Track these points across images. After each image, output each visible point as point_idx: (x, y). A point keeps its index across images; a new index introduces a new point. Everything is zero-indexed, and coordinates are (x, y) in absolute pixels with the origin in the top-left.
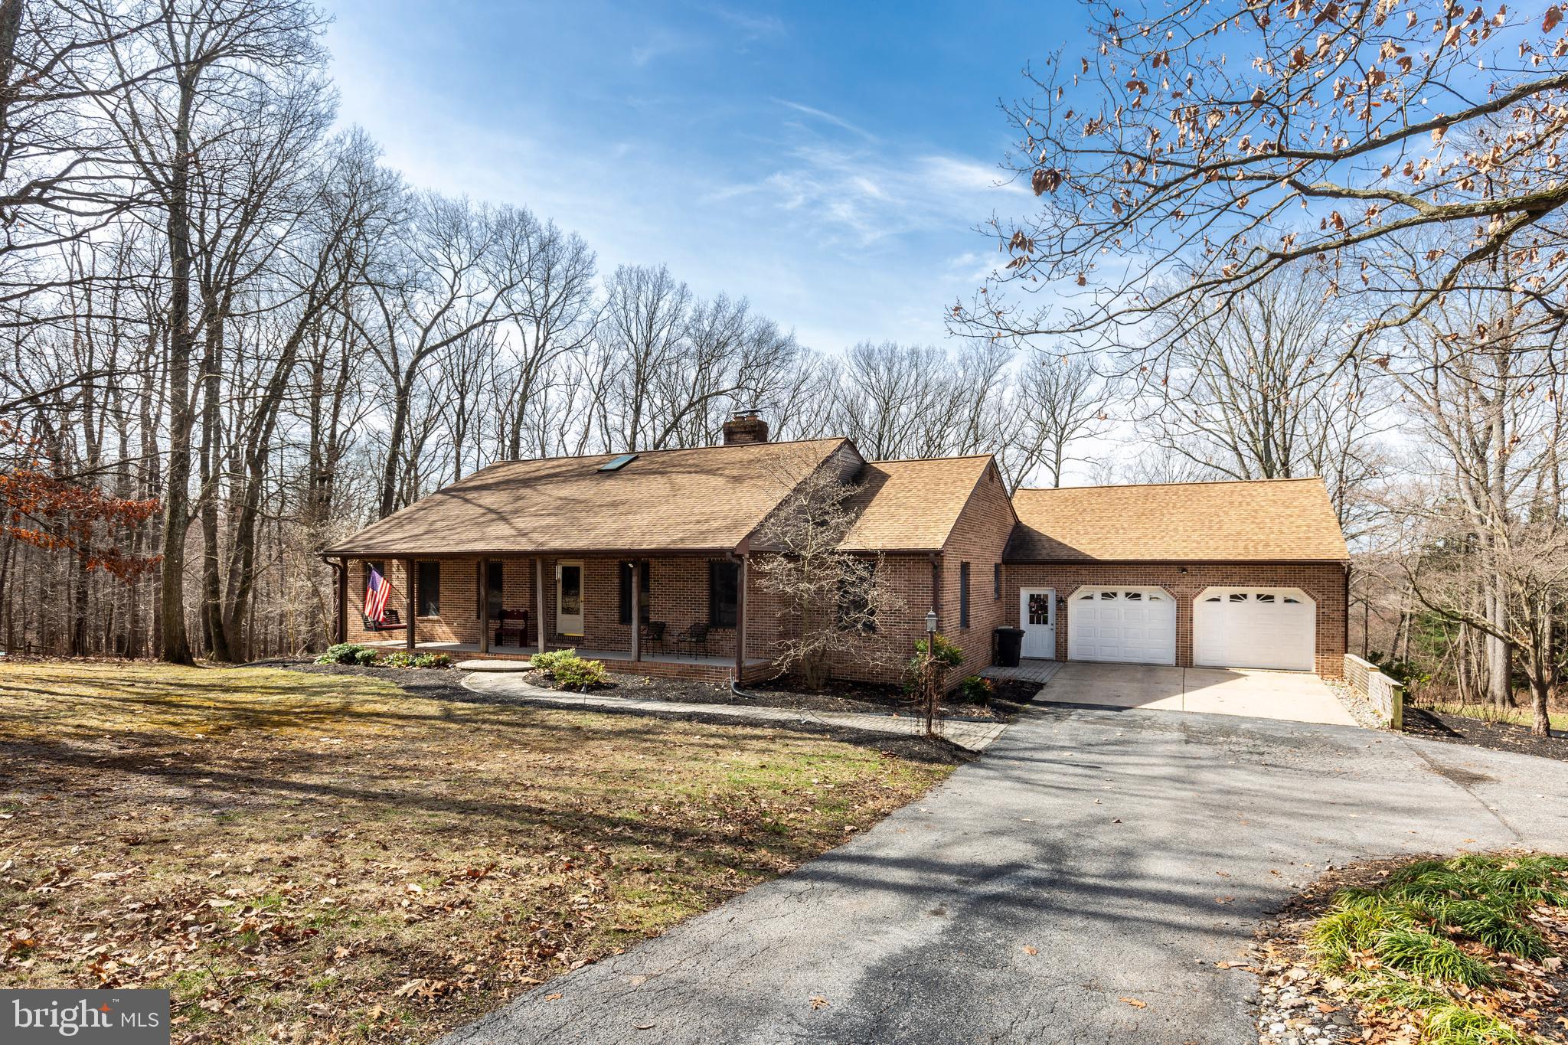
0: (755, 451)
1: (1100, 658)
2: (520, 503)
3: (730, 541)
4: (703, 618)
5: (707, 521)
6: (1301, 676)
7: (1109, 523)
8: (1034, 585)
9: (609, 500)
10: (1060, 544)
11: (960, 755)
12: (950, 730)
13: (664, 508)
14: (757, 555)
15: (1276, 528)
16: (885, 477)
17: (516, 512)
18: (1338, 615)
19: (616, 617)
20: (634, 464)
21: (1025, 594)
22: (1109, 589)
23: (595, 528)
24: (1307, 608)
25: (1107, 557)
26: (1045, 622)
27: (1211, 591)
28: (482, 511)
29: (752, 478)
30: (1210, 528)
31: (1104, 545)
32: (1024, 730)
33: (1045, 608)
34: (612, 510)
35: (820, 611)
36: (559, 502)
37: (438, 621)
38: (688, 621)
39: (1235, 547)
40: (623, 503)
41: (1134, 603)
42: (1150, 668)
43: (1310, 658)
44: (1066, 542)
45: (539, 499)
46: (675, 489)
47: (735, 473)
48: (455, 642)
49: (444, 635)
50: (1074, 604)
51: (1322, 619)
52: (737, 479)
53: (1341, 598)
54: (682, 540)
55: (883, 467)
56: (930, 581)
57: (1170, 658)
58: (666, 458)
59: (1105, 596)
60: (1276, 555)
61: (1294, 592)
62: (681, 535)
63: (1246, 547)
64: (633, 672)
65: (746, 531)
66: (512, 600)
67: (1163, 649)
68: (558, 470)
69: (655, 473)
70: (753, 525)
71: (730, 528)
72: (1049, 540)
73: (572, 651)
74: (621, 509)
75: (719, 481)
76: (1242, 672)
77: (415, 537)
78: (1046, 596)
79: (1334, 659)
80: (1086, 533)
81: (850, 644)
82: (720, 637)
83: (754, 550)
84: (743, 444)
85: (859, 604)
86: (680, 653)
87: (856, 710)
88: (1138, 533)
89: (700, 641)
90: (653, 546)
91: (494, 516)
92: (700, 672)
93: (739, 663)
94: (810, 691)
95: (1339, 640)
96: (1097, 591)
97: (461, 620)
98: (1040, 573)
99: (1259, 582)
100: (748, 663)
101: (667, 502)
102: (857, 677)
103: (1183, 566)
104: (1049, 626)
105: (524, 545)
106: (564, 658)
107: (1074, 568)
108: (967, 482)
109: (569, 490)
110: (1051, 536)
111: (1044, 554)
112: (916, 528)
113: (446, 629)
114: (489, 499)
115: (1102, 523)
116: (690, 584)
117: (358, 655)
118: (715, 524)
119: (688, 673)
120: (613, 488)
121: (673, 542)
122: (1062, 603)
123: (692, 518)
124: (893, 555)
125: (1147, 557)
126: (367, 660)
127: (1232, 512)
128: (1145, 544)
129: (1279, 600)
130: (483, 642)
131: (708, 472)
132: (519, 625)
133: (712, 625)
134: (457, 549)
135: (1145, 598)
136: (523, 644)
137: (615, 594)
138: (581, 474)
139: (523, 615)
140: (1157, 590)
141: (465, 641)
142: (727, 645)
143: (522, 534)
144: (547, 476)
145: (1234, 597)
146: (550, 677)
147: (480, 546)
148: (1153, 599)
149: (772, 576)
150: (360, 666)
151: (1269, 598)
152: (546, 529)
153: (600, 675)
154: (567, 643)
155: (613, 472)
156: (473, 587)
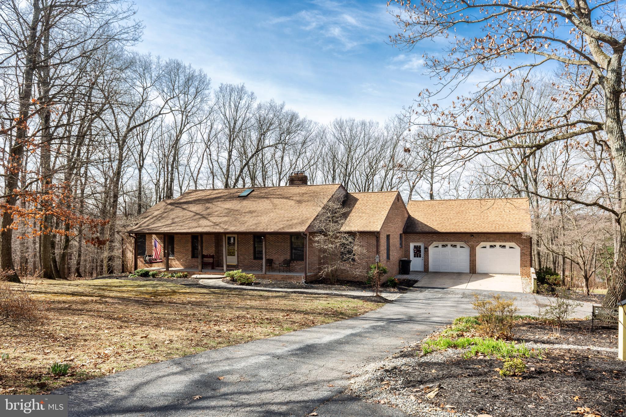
0: (302, 189)
1: (441, 271)
2: (208, 211)
3: (302, 229)
4: (288, 257)
5: (291, 220)
6: (515, 276)
7: (446, 216)
8: (415, 242)
9: (247, 210)
10: (426, 225)
11: (386, 301)
12: (384, 295)
13: (272, 214)
14: (313, 234)
15: (507, 219)
16: (356, 200)
17: (209, 215)
18: (528, 253)
19: (252, 257)
20: (253, 193)
21: (412, 245)
22: (444, 243)
23: (246, 222)
24: (517, 250)
25: (443, 231)
26: (420, 257)
27: (483, 244)
28: (193, 214)
29: (305, 202)
30: (483, 219)
31: (442, 226)
32: (408, 295)
33: (420, 251)
34: (250, 215)
35: (336, 255)
36: (226, 211)
37: (174, 259)
38: (282, 259)
39: (492, 227)
40: (254, 212)
41: (454, 249)
42: (459, 274)
43: (518, 269)
44: (428, 224)
45: (218, 209)
46: (275, 206)
47: (298, 199)
48: (182, 268)
49: (177, 265)
50: (431, 249)
51: (522, 254)
52: (299, 202)
53: (529, 247)
54: (283, 228)
55: (356, 196)
56: (375, 243)
57: (468, 271)
58: (266, 191)
59: (443, 246)
60: (505, 230)
61: (513, 244)
62: (282, 226)
63: (495, 227)
64: (264, 278)
65: (307, 225)
66: (209, 250)
67: (465, 267)
68: (219, 195)
69: (264, 198)
70: (310, 222)
71: (302, 223)
72: (422, 223)
73: (240, 270)
74: (254, 214)
75: (291, 203)
76: (494, 275)
77: (167, 225)
78: (420, 246)
79: (527, 269)
80: (436, 221)
81: (346, 266)
82: (297, 265)
83: (311, 232)
84: (298, 185)
85: (350, 252)
86: (280, 271)
87: (350, 290)
88: (456, 221)
89: (287, 266)
90: (272, 231)
91: (199, 216)
92: (290, 278)
93: (306, 274)
94: (332, 284)
95: (529, 262)
96: (440, 244)
97: (184, 259)
98: (418, 237)
99: (500, 241)
100: (308, 274)
101: (272, 212)
102: (348, 279)
103: (472, 234)
104: (421, 258)
105: (218, 229)
106: (237, 273)
107: (431, 235)
108: (389, 203)
109: (229, 205)
110: (422, 222)
111: (419, 229)
112: (370, 222)
113: (177, 262)
114: (195, 208)
115: (443, 216)
116: (283, 244)
117: (151, 273)
118: (295, 221)
119: (286, 278)
120: (247, 204)
121: (280, 229)
122: (426, 249)
123: (285, 219)
124: (362, 233)
125: (459, 231)
126: (154, 276)
127: (493, 212)
128: (458, 226)
129: (507, 247)
130: (200, 268)
131: (287, 198)
132: (211, 260)
133: (292, 260)
134: (190, 231)
135: (458, 247)
136: (213, 268)
137: (252, 248)
138: (231, 197)
139: (212, 257)
140: (463, 244)
141: (186, 267)
142: (298, 267)
143: (216, 224)
144: (216, 198)
145: (491, 246)
146: (233, 280)
147: (199, 230)
148: (461, 247)
149: (318, 242)
150: (151, 278)
151: (504, 247)
152: (225, 222)
153: (254, 279)
154: (230, 267)
155: (245, 197)
156: (190, 245)
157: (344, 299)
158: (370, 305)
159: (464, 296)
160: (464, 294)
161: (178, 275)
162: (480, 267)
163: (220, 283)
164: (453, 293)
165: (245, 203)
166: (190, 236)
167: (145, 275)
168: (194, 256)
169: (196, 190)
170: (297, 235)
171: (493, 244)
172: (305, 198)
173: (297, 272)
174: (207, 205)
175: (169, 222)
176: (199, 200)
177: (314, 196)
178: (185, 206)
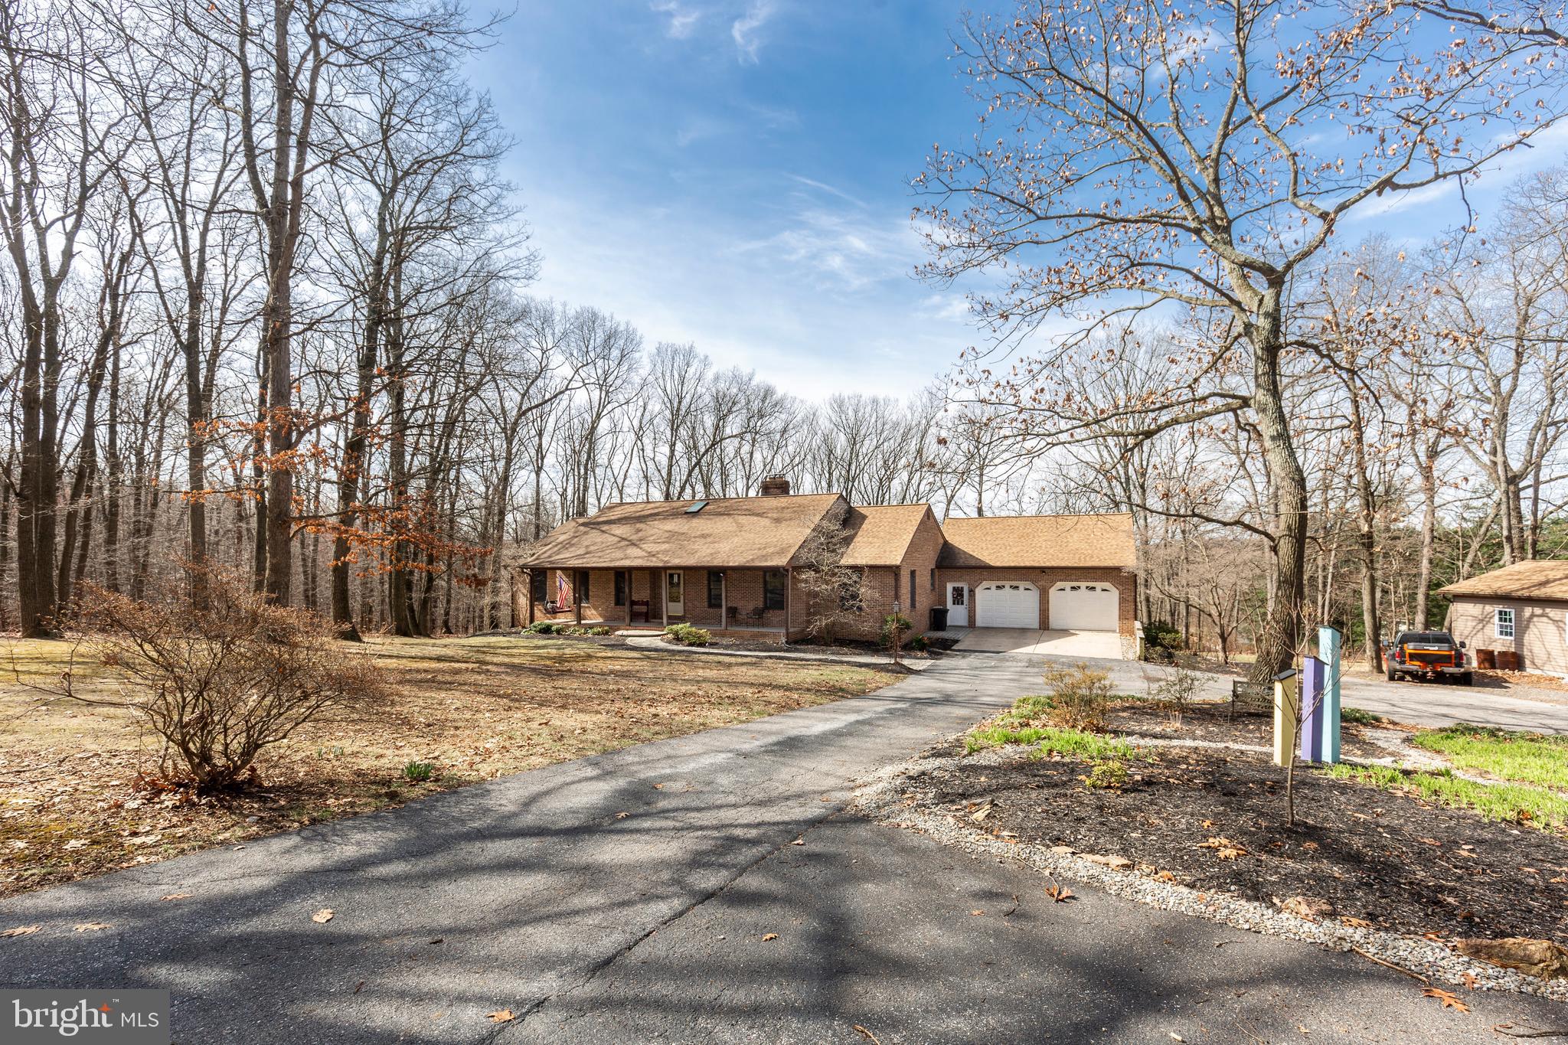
0: (782, 501)
1: (995, 625)
2: (640, 534)
3: (781, 561)
4: (761, 605)
5: (764, 548)
6: (1110, 634)
7: (1002, 542)
8: (955, 581)
9: (699, 533)
10: (971, 555)
11: (910, 671)
12: (906, 662)
13: (736, 539)
14: (798, 569)
15: (1098, 546)
16: (864, 517)
17: (641, 540)
18: (1131, 598)
19: (706, 604)
20: (707, 507)
21: (950, 587)
22: (1000, 583)
23: (696, 552)
24: (1115, 594)
25: (999, 564)
26: (962, 604)
27: (1060, 584)
28: (617, 539)
29: (786, 520)
30: (1061, 546)
31: (997, 557)
32: (944, 662)
33: (962, 596)
34: (703, 541)
35: (833, 601)
36: (667, 534)
37: (589, 607)
38: (751, 606)
39: (1073, 558)
40: (709, 535)
41: (1016, 592)
42: (1023, 631)
43: (1115, 623)
44: (974, 554)
45: (653, 531)
46: (740, 526)
47: (775, 516)
48: (600, 620)
49: (593, 616)
50: (979, 592)
51: (1122, 601)
52: (778, 521)
53: (1133, 589)
54: (753, 560)
55: (863, 511)
56: (893, 582)
57: (1036, 625)
58: (727, 504)
59: (998, 587)
60: (1095, 563)
61: (1107, 585)
62: (751, 557)
63: (1079, 558)
64: (723, 636)
65: (789, 556)
66: (642, 593)
67: (1032, 620)
68: (657, 511)
69: (723, 514)
70: (793, 551)
71: (782, 552)
72: (965, 552)
73: (688, 624)
74: (709, 540)
75: (765, 522)
76: (1076, 632)
77: (578, 556)
78: (963, 588)
79: (1129, 623)
80: (987, 548)
81: (849, 618)
82: (773, 616)
83: (796, 567)
84: (776, 495)
85: (854, 597)
86: (747, 625)
88: (1018, 549)
89: (759, 617)
90: (736, 564)
91: (627, 543)
92: (764, 635)
93: (787, 629)
94: (826, 644)
95: (1132, 613)
96: (993, 584)
97: (604, 606)
98: (958, 574)
99: (1086, 580)
100: (791, 630)
101: (737, 535)
102: (852, 637)
103: (1043, 570)
104: (964, 606)
105: (654, 562)
106: (683, 628)
107: (978, 571)
108: (914, 522)
109: (671, 525)
110: (965, 550)
111: (961, 562)
112: (885, 552)
113: (594, 611)
114: (620, 530)
115: (997, 542)
116: (752, 585)
117: (554, 628)
118: (771, 550)
119: (757, 636)
120: (699, 525)
121: (748, 561)
122: (972, 592)
123: (755, 546)
124: (873, 568)
125: (1022, 564)
126: (558, 632)
127: (1076, 535)
128: (1022, 556)
129: (1098, 589)
130: (627, 620)
131: (758, 515)
132: (644, 609)
133: (766, 608)
134: (612, 565)
135: (1021, 588)
136: (647, 621)
137: (705, 590)
138: (675, 514)
139: (647, 604)
140: (1028, 585)
141: (607, 619)
142: (775, 620)
143: (651, 555)
144: (651, 515)
145: (1073, 588)
146: (678, 639)
147: (627, 563)
148: (1026, 589)
149: (806, 581)
150: (555, 634)
151: (1093, 588)
152: (665, 552)
153: (708, 638)
154: (673, 620)
155: (695, 514)
156: (612, 585)
157: (845, 667)
158: (885, 677)
159: (1031, 663)
160: (1030, 660)
161: (595, 630)
162: (1054, 621)
163: (658, 643)
164: (1014, 659)
165: (696, 522)
166: (612, 573)
167: (546, 630)
168: (619, 602)
169: (622, 504)
170: (775, 572)
171: (1075, 584)
172: (787, 514)
173: (774, 626)
174: (638, 526)
175: (582, 551)
176: (625, 518)
177: (800, 511)
178: (605, 527)
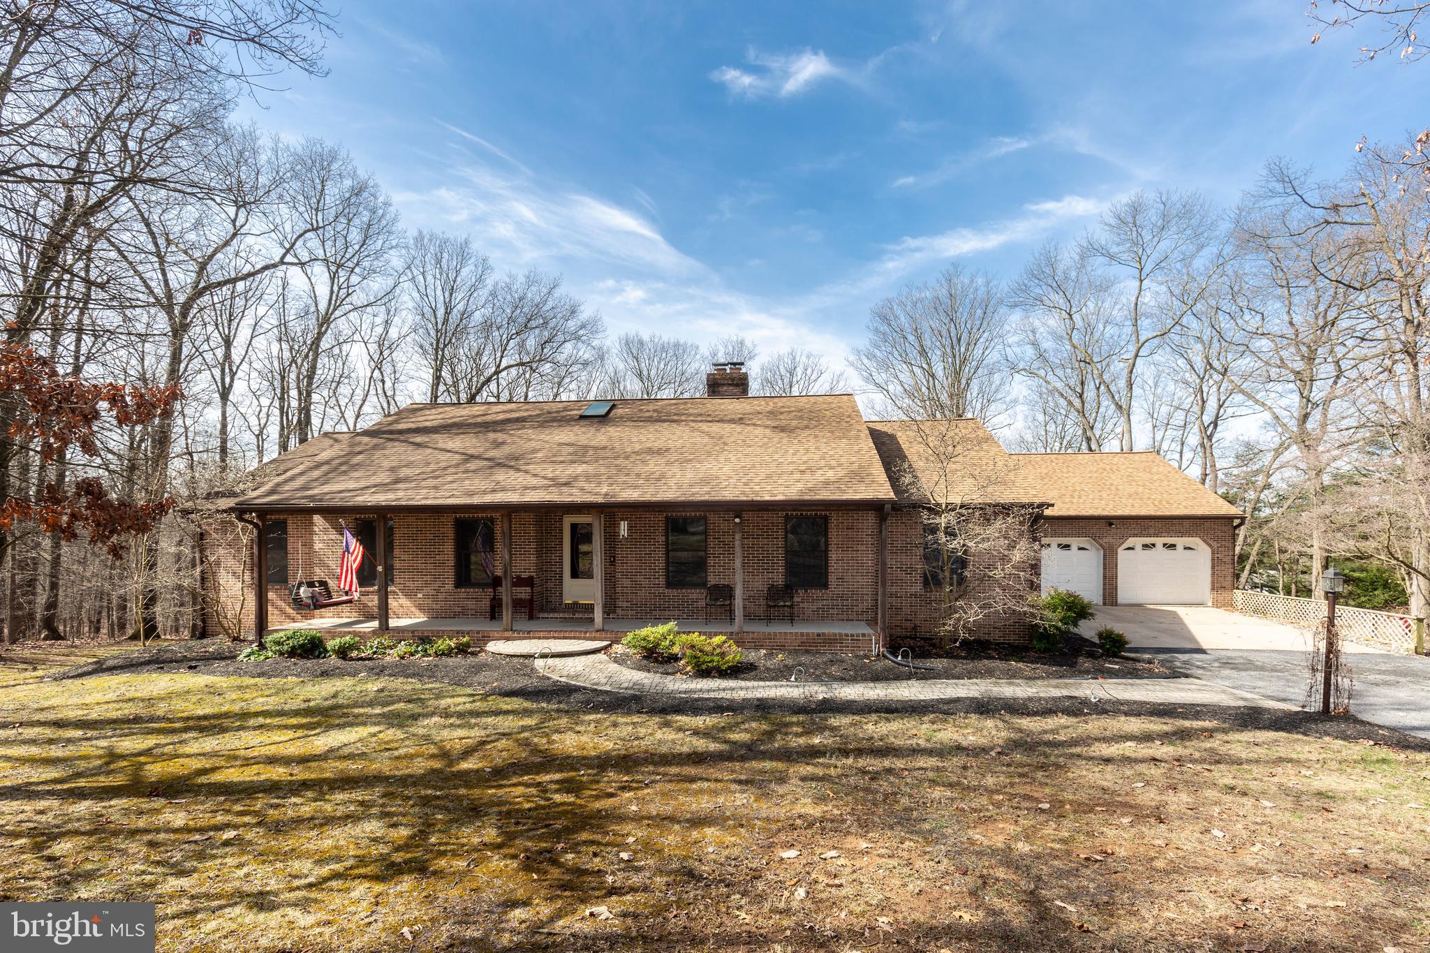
27: (1130, 541)
61: (1194, 541)
63: (1154, 505)
67: (1090, 591)
79: (1225, 594)
103: (1110, 520)
117: (331, 644)
126: (343, 652)
129: (1180, 548)
130: (508, 618)
132: (522, 593)
135: (1074, 548)
136: (531, 616)
138: (559, 420)
139: (529, 582)
144: (510, 421)
145: (1145, 546)
148: (1080, 549)
150: (333, 660)
151: (1172, 546)
155: (603, 419)
162: (1125, 593)
166: (450, 521)
167: (311, 648)
168: (463, 578)
171: (1148, 540)
175: (385, 477)
